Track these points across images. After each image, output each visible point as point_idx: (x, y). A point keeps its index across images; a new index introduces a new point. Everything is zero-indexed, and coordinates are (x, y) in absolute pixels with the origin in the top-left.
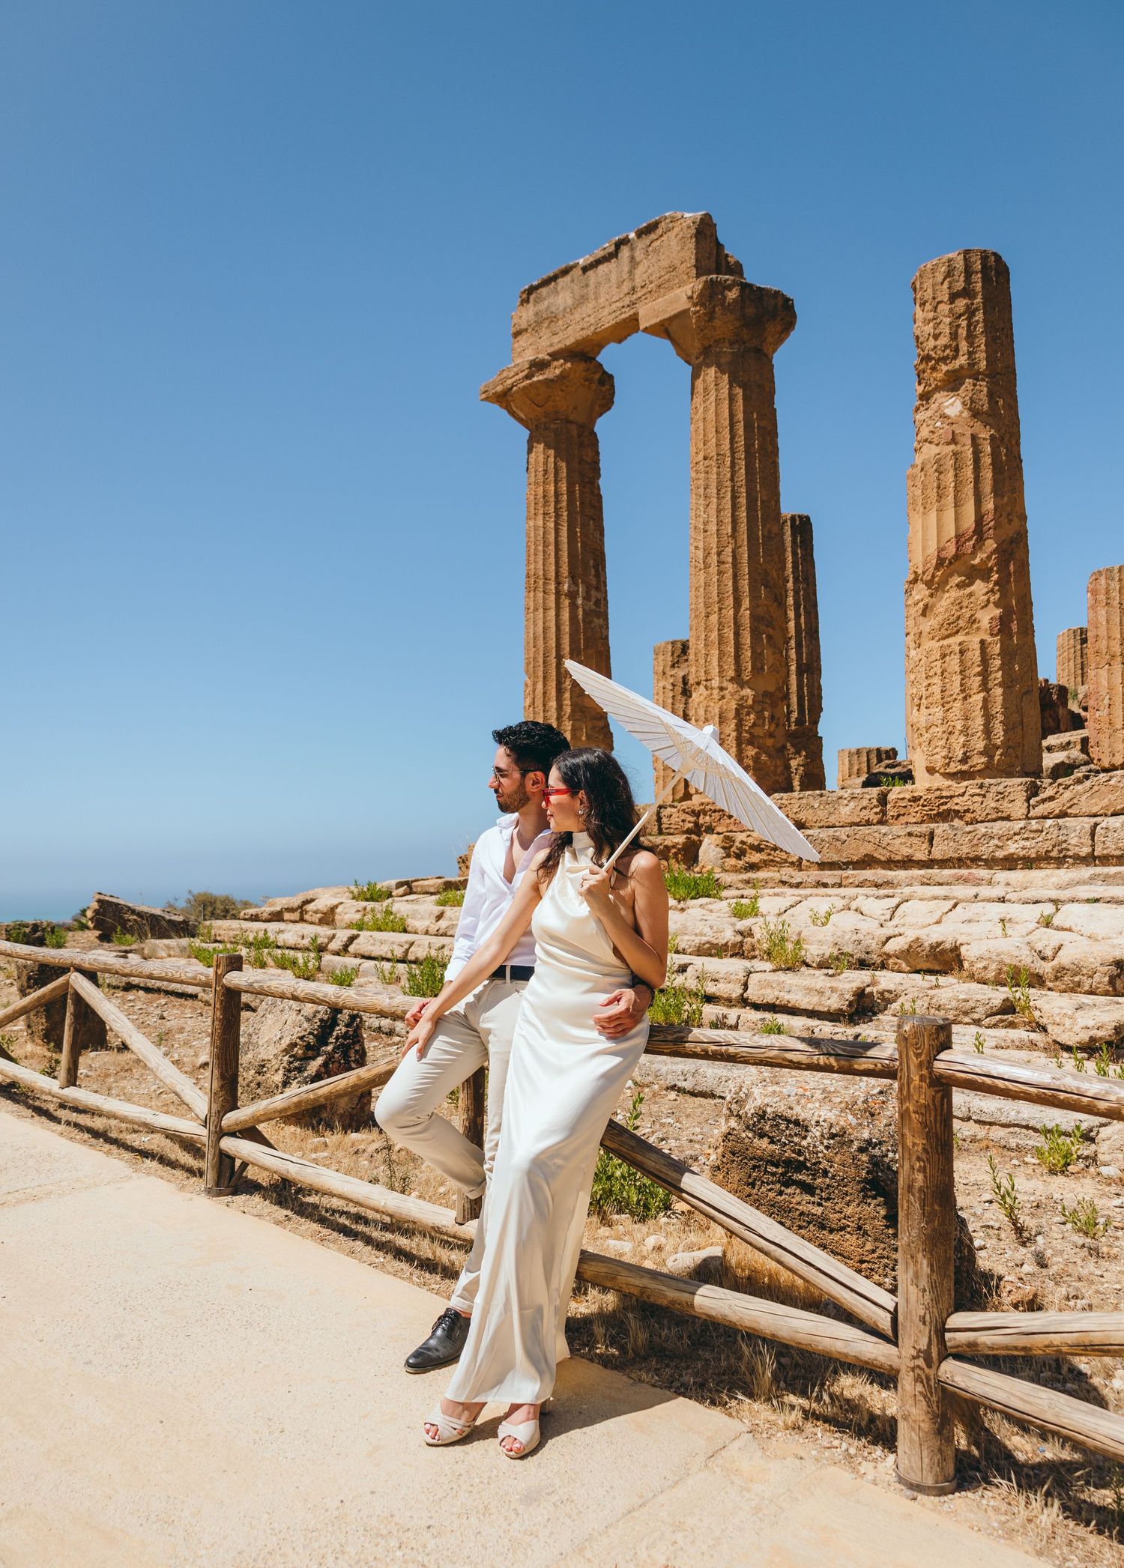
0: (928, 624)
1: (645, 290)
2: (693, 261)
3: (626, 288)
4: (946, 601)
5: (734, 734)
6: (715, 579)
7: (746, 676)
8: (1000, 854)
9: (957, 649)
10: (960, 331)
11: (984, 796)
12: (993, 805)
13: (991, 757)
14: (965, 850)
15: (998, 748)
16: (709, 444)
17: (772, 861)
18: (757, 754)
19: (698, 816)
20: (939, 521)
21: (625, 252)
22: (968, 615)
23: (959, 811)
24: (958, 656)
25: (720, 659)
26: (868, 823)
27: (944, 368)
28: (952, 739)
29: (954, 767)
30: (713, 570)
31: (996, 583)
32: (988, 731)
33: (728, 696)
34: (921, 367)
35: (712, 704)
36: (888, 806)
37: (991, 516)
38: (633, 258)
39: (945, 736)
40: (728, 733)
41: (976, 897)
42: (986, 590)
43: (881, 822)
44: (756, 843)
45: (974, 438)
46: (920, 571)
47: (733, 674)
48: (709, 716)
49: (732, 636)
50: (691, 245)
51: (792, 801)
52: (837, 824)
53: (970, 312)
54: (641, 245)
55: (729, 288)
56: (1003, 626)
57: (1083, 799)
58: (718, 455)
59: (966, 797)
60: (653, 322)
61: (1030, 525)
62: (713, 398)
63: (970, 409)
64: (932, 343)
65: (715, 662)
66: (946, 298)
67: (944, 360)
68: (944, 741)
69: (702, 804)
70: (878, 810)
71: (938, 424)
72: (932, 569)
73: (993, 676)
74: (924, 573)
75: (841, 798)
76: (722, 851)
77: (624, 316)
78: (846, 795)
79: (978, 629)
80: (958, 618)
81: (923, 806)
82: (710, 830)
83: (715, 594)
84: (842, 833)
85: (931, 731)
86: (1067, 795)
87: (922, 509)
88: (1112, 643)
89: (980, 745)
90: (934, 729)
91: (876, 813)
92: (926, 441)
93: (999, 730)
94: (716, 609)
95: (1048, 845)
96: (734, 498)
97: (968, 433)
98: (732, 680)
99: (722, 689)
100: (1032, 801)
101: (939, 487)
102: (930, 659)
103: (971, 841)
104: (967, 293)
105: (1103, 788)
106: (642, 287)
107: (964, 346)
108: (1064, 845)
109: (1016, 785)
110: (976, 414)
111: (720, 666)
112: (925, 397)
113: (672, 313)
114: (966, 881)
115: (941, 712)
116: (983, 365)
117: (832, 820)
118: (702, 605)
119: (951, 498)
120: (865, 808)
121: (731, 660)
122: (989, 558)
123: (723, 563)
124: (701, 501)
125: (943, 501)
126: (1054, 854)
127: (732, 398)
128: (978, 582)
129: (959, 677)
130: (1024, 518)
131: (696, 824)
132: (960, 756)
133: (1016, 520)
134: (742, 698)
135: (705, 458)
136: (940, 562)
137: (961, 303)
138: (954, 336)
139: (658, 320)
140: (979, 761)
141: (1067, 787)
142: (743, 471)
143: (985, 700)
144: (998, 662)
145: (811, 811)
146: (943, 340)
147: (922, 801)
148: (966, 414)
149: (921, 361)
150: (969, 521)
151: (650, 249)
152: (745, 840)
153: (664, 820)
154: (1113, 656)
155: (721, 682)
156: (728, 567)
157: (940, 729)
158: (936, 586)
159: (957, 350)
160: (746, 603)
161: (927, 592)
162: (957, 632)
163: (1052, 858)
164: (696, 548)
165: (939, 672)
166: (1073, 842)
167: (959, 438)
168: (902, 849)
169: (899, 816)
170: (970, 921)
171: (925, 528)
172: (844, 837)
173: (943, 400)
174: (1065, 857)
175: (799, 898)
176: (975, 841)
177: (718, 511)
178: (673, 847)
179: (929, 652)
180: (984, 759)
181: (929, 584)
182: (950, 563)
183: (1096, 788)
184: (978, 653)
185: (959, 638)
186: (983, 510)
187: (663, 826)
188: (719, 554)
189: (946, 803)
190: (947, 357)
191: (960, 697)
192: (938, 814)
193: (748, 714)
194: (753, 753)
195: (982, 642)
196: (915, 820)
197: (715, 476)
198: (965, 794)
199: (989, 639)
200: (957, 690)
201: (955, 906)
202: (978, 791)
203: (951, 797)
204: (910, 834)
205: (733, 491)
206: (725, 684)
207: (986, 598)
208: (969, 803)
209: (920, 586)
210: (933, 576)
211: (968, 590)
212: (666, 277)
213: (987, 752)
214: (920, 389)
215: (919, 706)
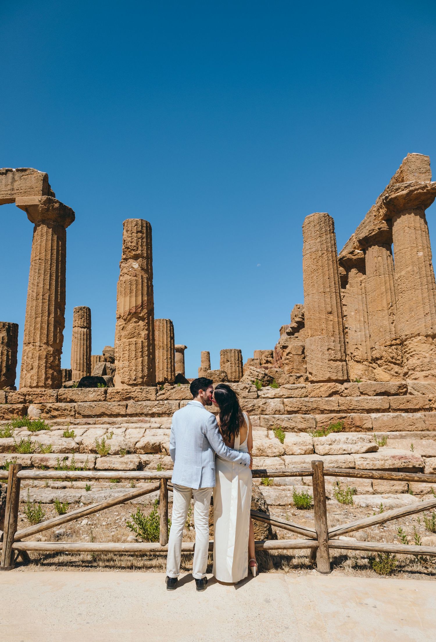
0: (123, 333)
1: (18, 191)
2: (41, 189)
3: (9, 187)
4: (131, 326)
5: (45, 364)
6: (41, 304)
7: (51, 342)
8: (150, 412)
9: (134, 343)
10: (139, 243)
11: (142, 392)
12: (145, 395)
13: (143, 379)
14: (138, 411)
15: (145, 376)
16: (42, 254)
17: (63, 414)
18: (53, 372)
19: (25, 396)
20: (130, 300)
21: (10, 175)
22: (138, 332)
23: (133, 397)
24: (134, 345)
25: (41, 335)
26: (100, 400)
27: (134, 253)
28: (131, 372)
29: (131, 382)
30: (40, 301)
31: (147, 323)
32: (142, 371)
33: (43, 350)
34: (125, 250)
35: (35, 352)
36: (108, 395)
37: (146, 302)
38: (13, 178)
39: (129, 371)
40: (42, 364)
41: (150, 427)
42: (143, 325)
43: (105, 400)
44: (57, 408)
45: (142, 276)
46: (122, 315)
47: (46, 342)
48: (34, 356)
49: (46, 327)
50: (41, 182)
51: (69, 392)
52: (88, 401)
53: (142, 238)
54: (18, 175)
55: (56, 203)
56: (148, 337)
57: (173, 394)
58: (45, 259)
59: (136, 392)
60: (22, 204)
61: (155, 306)
62: (45, 238)
63: (141, 267)
64: (130, 244)
65: (38, 336)
66: (135, 232)
67: (134, 250)
68: (128, 373)
69: (28, 391)
70: (104, 396)
71: (131, 269)
72: (126, 316)
73: (144, 353)
74: (124, 316)
75: (90, 391)
76: (40, 411)
77: (7, 197)
78: (92, 390)
79: (141, 337)
80: (134, 333)
81: (121, 395)
82: (31, 402)
83: (40, 310)
84: (93, 404)
85: (124, 369)
86: (169, 393)
87: (124, 295)
88: (160, 343)
89: (140, 375)
90: (125, 369)
91: (103, 397)
92: (126, 273)
93: (146, 371)
94: (40, 316)
95: (166, 409)
96: (51, 276)
97: (140, 275)
98: (45, 343)
99: (40, 346)
100: (157, 395)
101: (130, 289)
102: (125, 345)
103: (141, 408)
104: (141, 232)
105: (179, 391)
106: (17, 190)
107: (140, 248)
108: (170, 409)
109: (152, 389)
110: (142, 269)
111: (40, 338)
112: (126, 259)
113: (31, 204)
114: (142, 421)
115: (128, 363)
116: (145, 255)
117: (86, 399)
118: (34, 313)
119: (134, 293)
120: (99, 395)
121: (45, 336)
122: (145, 315)
123: (45, 299)
124: (37, 274)
125: (132, 294)
126: (167, 412)
127: (52, 240)
128: (141, 321)
129: (135, 352)
130: (153, 304)
131: (25, 399)
132: (134, 379)
133: (152, 305)
134: (48, 351)
135: (40, 259)
136: (130, 313)
137: (140, 235)
138: (137, 244)
139: (25, 204)
140: (140, 380)
141: (168, 390)
142: (55, 267)
143: (142, 360)
144: (146, 348)
145: (77, 395)
146: (133, 244)
147: (120, 393)
148: (139, 268)
149: (126, 248)
150: (140, 302)
151: (22, 178)
152: (52, 406)
153: (9, 397)
154: (160, 347)
155: (40, 344)
156: (47, 301)
157: (127, 369)
158: (127, 321)
159: (138, 248)
160: (52, 315)
161: (124, 323)
162: (134, 337)
163: (166, 413)
164: (33, 291)
165: (128, 349)
166: (173, 408)
167: (137, 275)
168: (116, 410)
169: (111, 398)
170: (154, 435)
171: (125, 302)
172: (94, 406)
173: (132, 262)
174: (171, 413)
175: (86, 429)
176: (142, 408)
177: (44, 280)
178: (17, 409)
179: (124, 343)
180: (141, 380)
181: (125, 320)
182: (133, 314)
183: (177, 391)
184: (141, 345)
185: (134, 339)
186: (143, 300)
187: (8, 400)
188: (43, 295)
189: (128, 394)
190: (135, 250)
191: (134, 359)
192: (126, 398)
193: (50, 357)
194: (51, 372)
195: (142, 341)
196: (117, 400)
197: (44, 267)
198: (136, 391)
199: (144, 341)
200: (134, 356)
201: (146, 430)
202: (140, 391)
203: (131, 392)
204: (119, 405)
205: (50, 273)
206: (42, 345)
207: (143, 327)
208: (137, 394)
209: (121, 320)
210: (127, 318)
211: (138, 324)
212: (29, 190)
213: (142, 377)
214: (124, 257)
215: (119, 360)
